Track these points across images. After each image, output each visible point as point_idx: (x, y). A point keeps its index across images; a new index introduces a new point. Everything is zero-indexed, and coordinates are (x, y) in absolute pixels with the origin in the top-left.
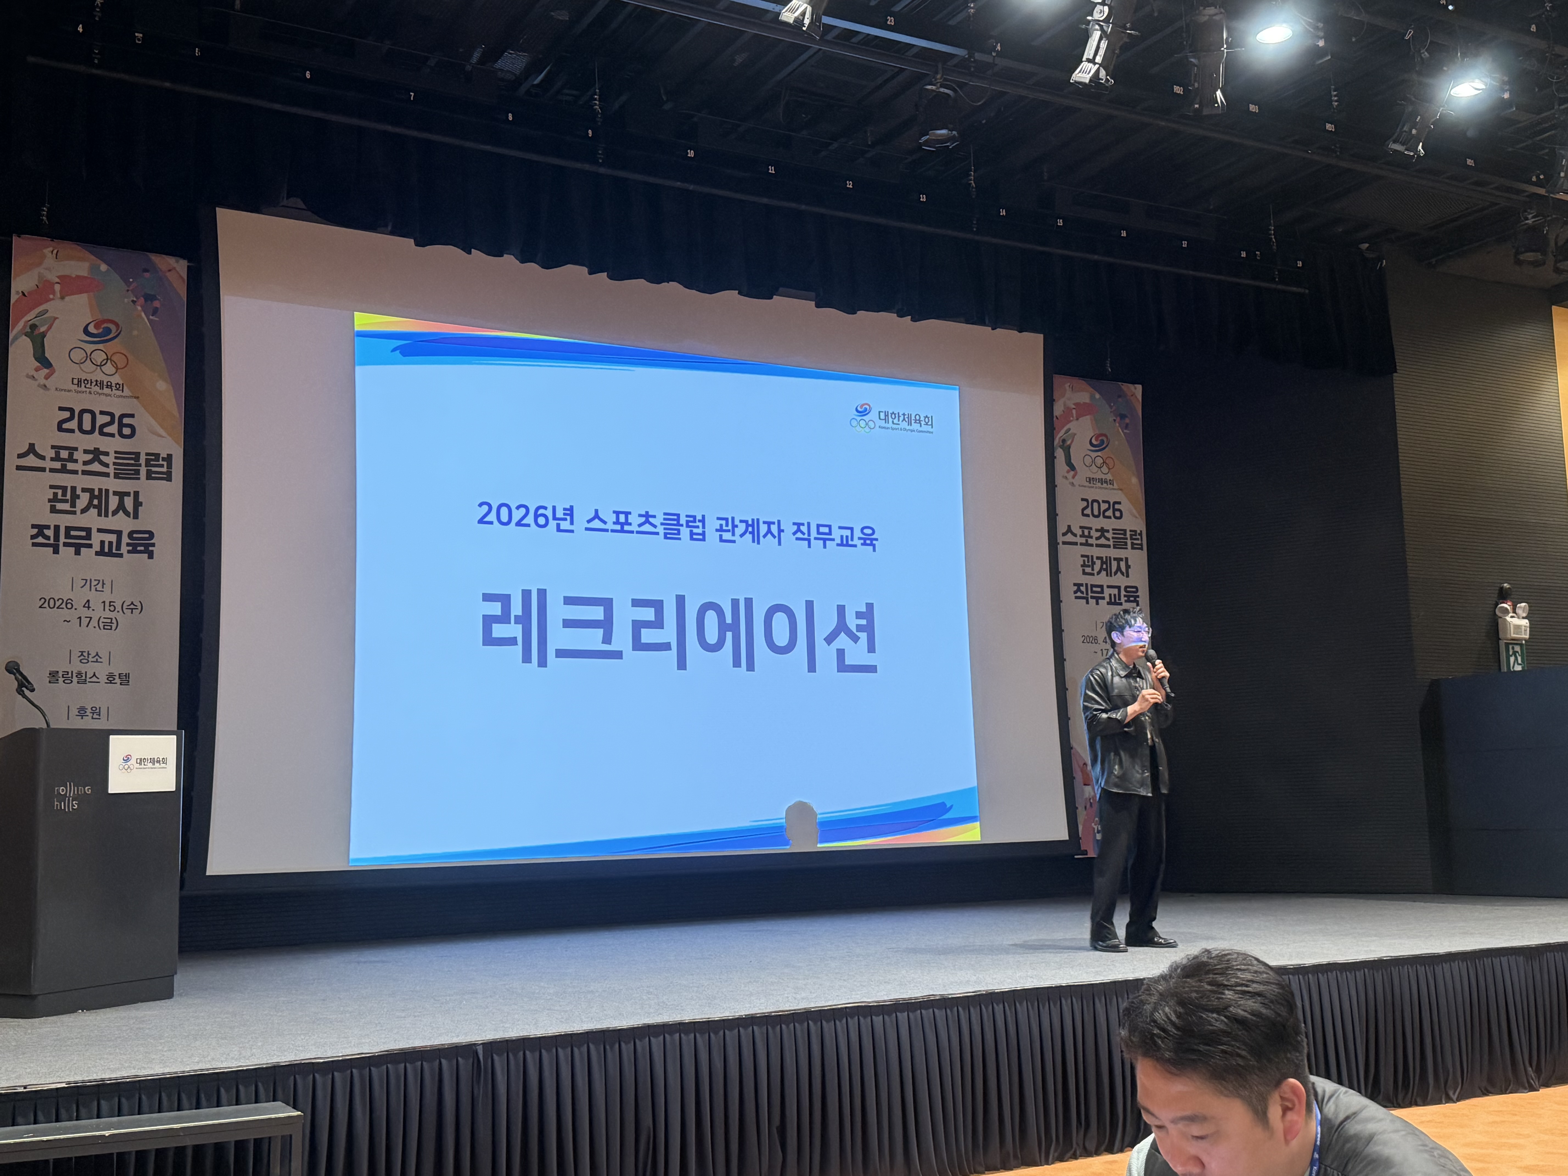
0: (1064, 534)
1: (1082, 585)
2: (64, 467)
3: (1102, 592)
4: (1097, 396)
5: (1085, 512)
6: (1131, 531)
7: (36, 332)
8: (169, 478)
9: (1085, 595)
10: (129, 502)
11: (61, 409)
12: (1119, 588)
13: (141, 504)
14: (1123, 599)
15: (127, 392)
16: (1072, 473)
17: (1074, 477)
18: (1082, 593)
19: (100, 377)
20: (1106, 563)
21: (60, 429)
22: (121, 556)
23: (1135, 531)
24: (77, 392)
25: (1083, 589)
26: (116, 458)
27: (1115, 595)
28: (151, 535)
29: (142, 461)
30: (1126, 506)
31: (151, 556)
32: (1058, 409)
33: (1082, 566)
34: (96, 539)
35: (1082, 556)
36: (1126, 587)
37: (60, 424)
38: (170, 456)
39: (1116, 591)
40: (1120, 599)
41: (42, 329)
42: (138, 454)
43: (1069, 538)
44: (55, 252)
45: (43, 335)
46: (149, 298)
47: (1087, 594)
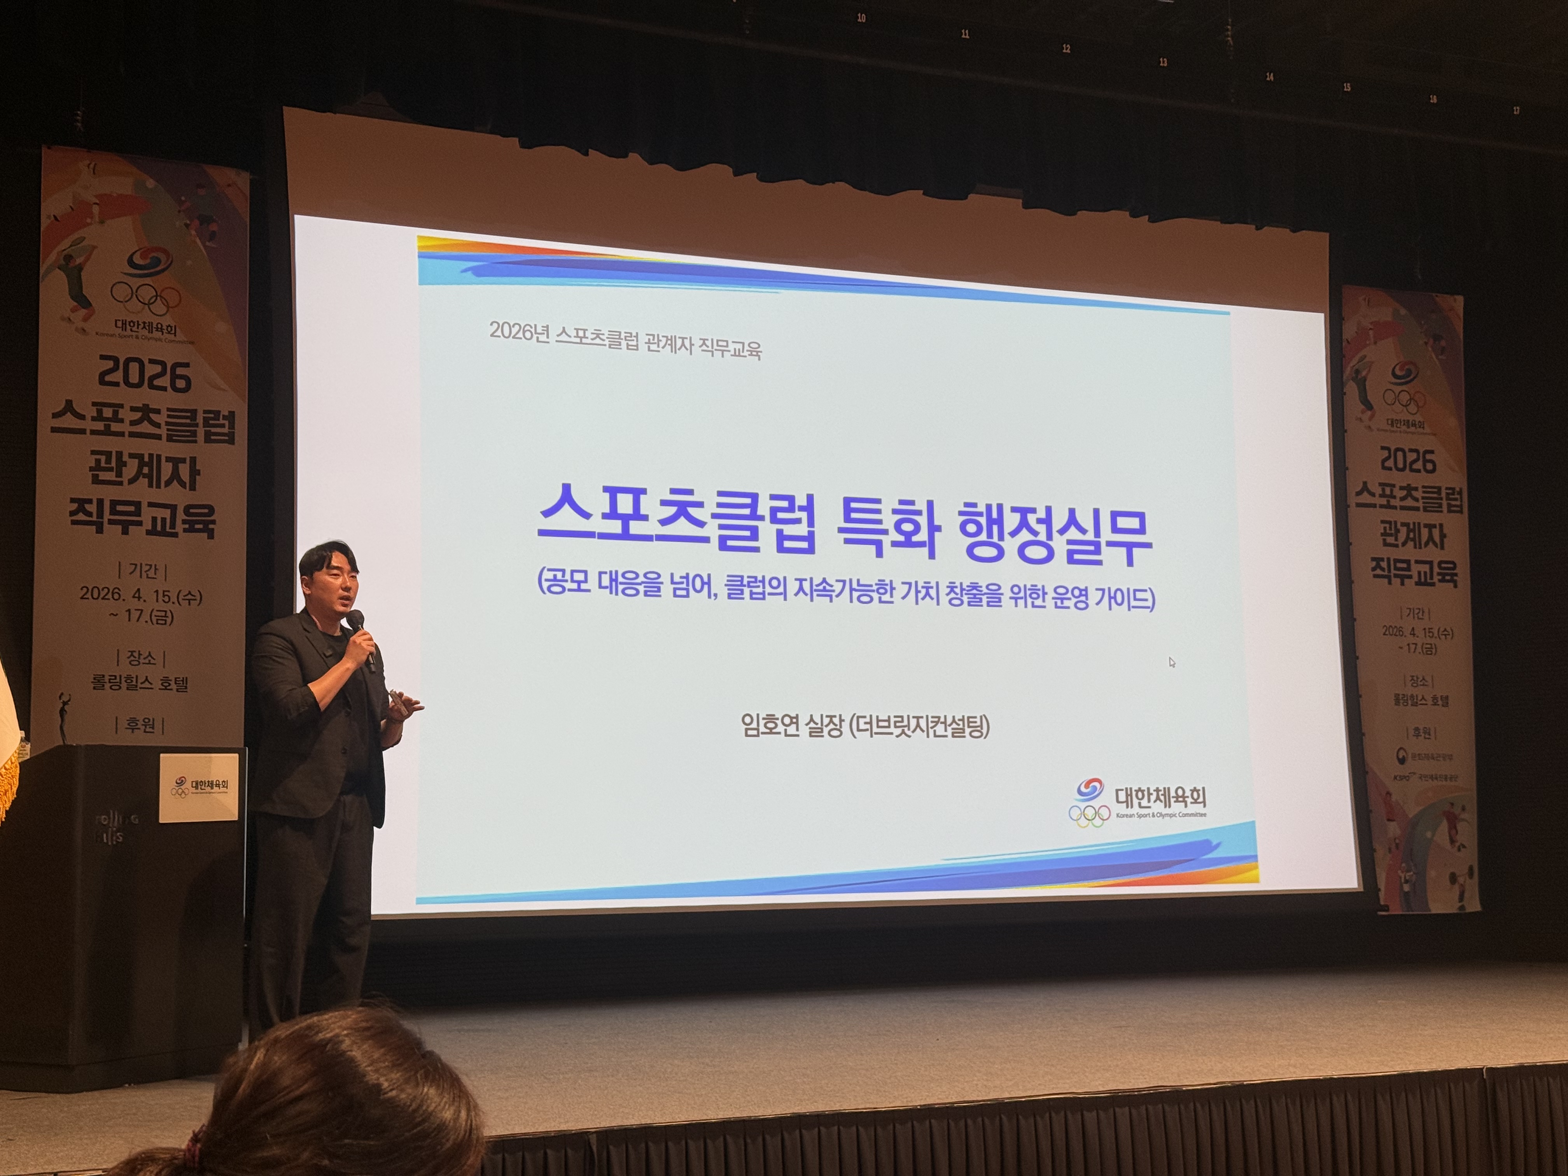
0: (1359, 494)
1: (1382, 559)
2: (107, 427)
3: (1408, 569)
4: (1403, 311)
5: (1387, 464)
6: (1447, 489)
7: (71, 265)
8: (231, 441)
9: (1386, 573)
10: (184, 471)
11: (103, 357)
12: (1431, 563)
13: (199, 473)
14: (1436, 578)
15: (180, 336)
16: (1369, 413)
17: (1371, 418)
18: (1383, 569)
19: (147, 317)
20: (1413, 529)
21: (102, 382)
22: (175, 535)
23: (1453, 489)
24: (120, 336)
25: (1384, 564)
26: (169, 416)
27: (1425, 573)
28: (211, 510)
29: (200, 420)
30: (1441, 457)
31: (211, 536)
32: (1349, 331)
33: (1382, 535)
34: (147, 515)
35: (1383, 522)
36: (1440, 563)
37: (103, 375)
38: (232, 414)
39: (1426, 568)
40: (1432, 578)
41: (78, 261)
42: (194, 412)
43: (1365, 498)
44: (92, 166)
45: (80, 268)
46: (205, 220)
47: (1389, 571)
